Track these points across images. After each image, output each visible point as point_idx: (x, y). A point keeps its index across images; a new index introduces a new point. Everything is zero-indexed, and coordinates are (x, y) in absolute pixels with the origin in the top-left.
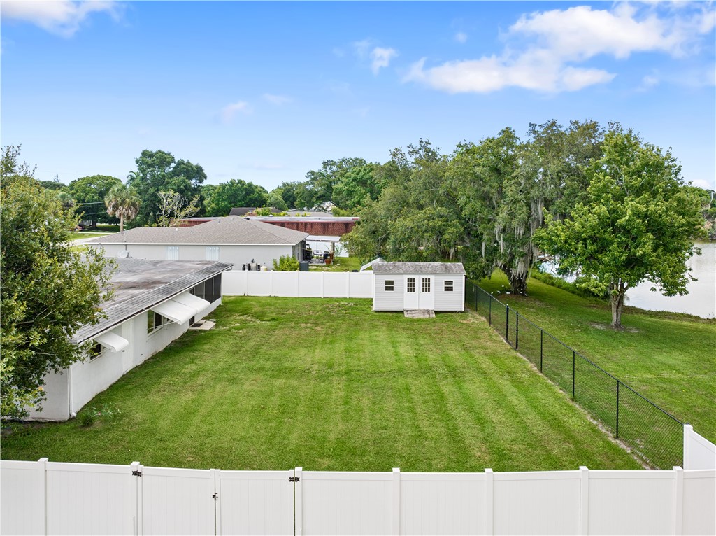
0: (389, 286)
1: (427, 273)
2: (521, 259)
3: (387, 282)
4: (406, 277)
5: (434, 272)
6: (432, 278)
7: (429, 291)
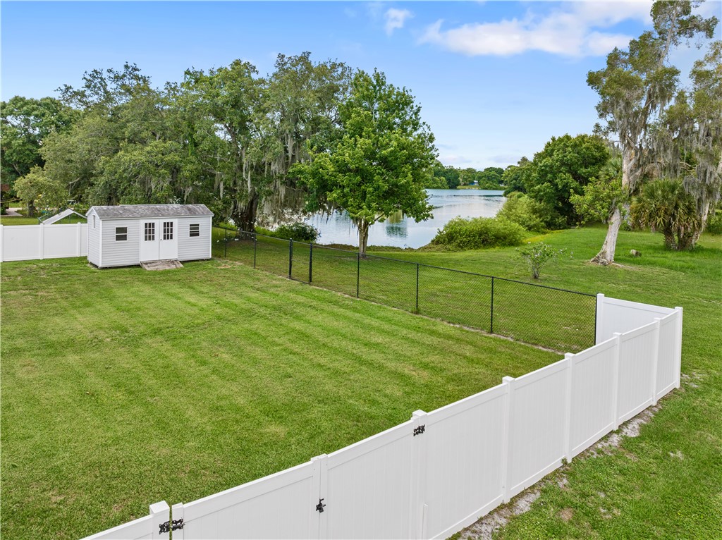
0: (121, 234)
1: (169, 216)
2: (268, 198)
3: (118, 230)
4: (142, 223)
5: (177, 215)
6: (175, 221)
7: (171, 238)
